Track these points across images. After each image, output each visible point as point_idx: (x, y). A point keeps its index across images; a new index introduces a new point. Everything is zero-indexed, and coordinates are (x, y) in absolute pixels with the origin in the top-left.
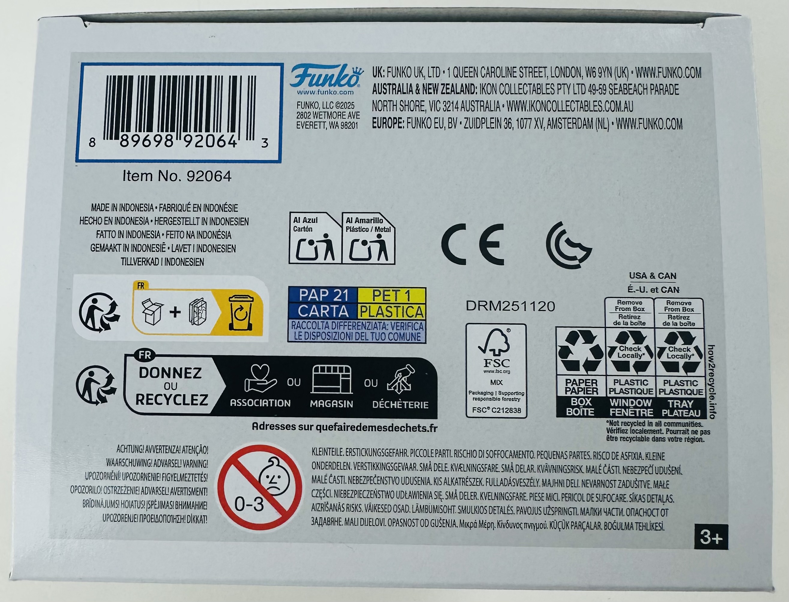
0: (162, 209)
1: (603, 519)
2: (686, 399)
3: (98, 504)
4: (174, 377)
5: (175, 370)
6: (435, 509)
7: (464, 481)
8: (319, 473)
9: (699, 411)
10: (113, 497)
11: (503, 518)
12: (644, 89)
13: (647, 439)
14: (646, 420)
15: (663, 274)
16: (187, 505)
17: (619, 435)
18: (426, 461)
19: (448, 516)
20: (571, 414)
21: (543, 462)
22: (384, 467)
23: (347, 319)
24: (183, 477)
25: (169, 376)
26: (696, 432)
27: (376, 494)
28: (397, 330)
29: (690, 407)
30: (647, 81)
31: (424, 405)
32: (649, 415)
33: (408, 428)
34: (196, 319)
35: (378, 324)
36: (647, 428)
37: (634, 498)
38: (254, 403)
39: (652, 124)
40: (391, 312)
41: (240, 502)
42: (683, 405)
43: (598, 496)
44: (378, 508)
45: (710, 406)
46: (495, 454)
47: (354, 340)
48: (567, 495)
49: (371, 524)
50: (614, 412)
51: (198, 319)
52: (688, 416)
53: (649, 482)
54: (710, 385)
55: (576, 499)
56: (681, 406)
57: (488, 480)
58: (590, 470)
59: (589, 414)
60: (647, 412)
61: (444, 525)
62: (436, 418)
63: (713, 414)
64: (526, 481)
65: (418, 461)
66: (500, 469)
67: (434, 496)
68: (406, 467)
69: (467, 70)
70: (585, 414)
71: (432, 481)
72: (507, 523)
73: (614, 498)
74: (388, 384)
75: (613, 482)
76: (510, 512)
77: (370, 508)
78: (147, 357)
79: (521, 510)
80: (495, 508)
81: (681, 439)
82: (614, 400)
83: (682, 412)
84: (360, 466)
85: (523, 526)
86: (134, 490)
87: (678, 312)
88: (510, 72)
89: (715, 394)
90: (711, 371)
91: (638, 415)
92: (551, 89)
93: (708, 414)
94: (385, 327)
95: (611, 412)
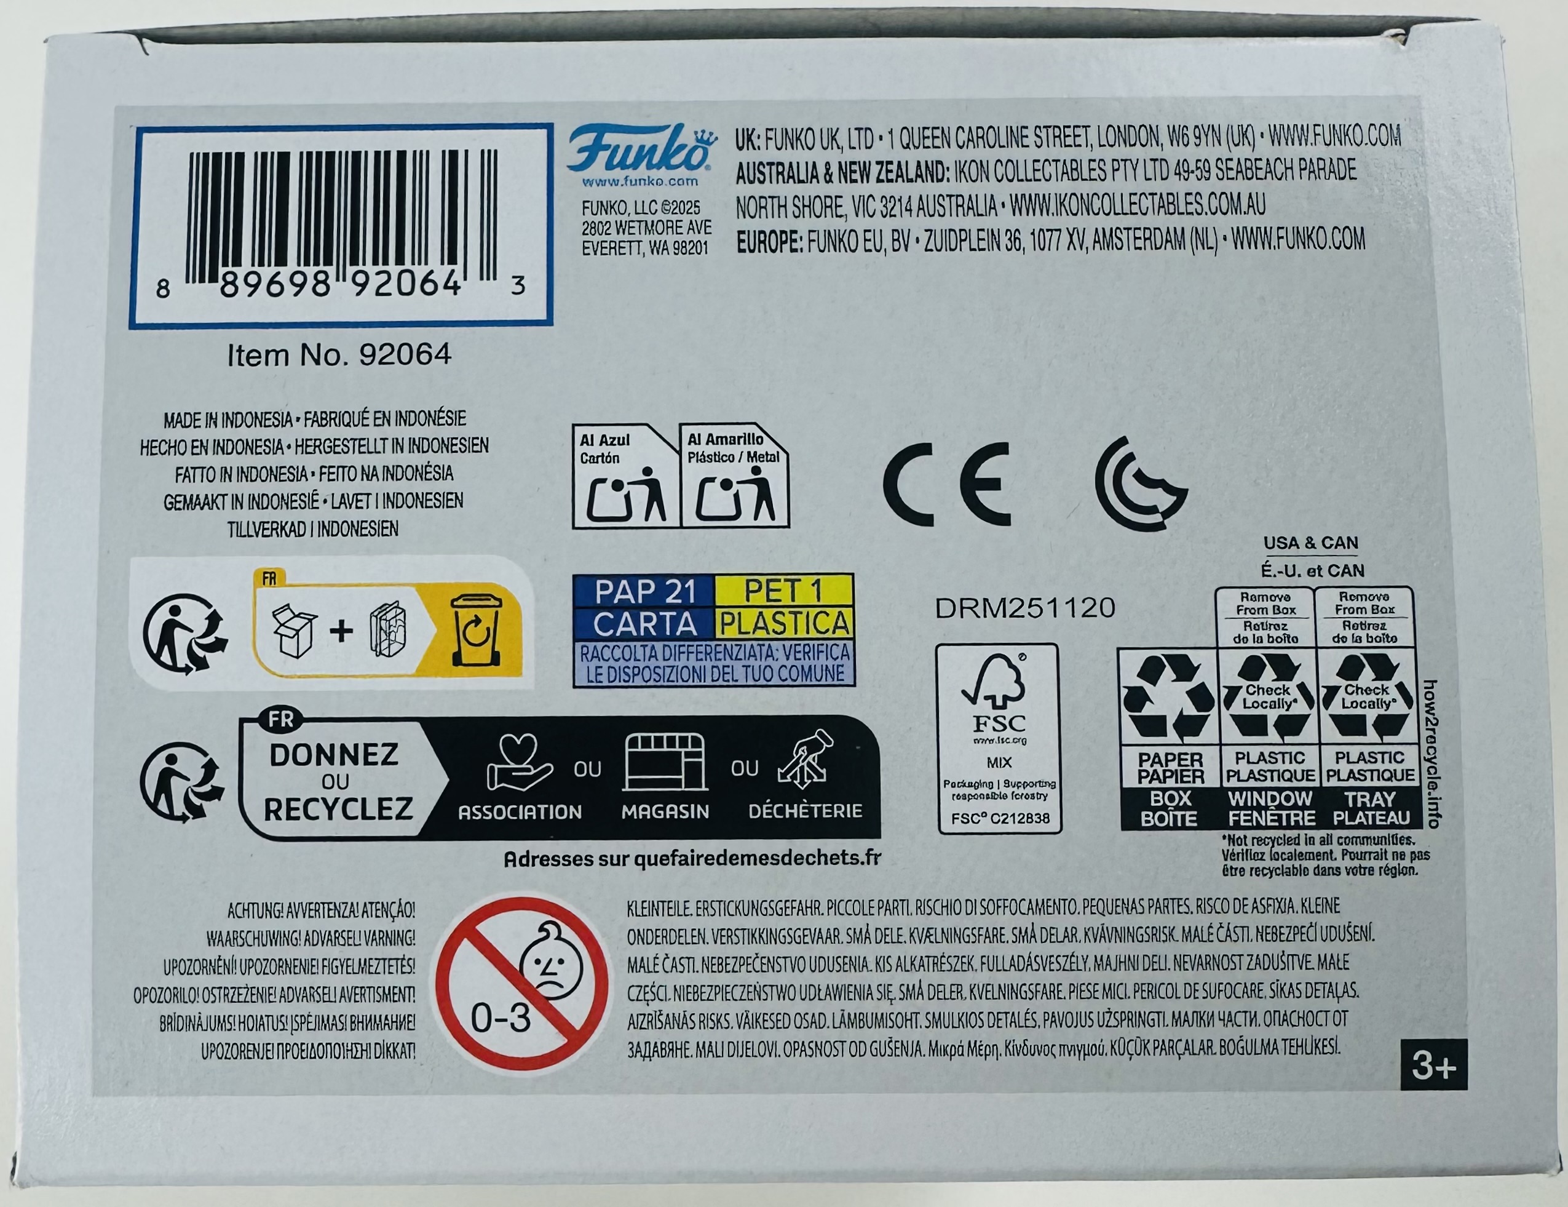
0: (309, 422)
1: (1218, 1032)
2: (1381, 789)
3: (193, 1024)
4: (343, 763)
5: (343, 747)
6: (880, 1020)
7: (937, 963)
8: (641, 951)
9: (1408, 813)
10: (223, 1009)
11: (1018, 1036)
12: (1286, 168)
13: (1305, 872)
14: (1302, 832)
15: (1331, 539)
16: (372, 1023)
17: (1247, 865)
18: (859, 922)
19: (907, 1035)
20: (1152, 823)
21: (1095, 921)
22: (773, 936)
23: (695, 639)
24: (365, 966)
25: (331, 760)
26: (1402, 856)
27: (758, 992)
28: (796, 659)
29: (1390, 805)
30: (1292, 152)
31: (853, 811)
32: (1307, 823)
33: (823, 859)
34: (385, 645)
35: (757, 649)
36: (1303, 848)
37: (1279, 991)
38: (506, 812)
39: (1305, 238)
40: (783, 624)
41: (482, 1012)
42: (1375, 802)
43: (1207, 987)
44: (764, 1021)
45: (1430, 803)
46: (999, 907)
47: (709, 682)
48: (1145, 987)
49: (750, 1052)
50: (1237, 818)
51: (390, 645)
52: (1384, 823)
53: (1309, 958)
54: (1429, 760)
55: (1163, 994)
56: (1371, 803)
57: (985, 960)
58: (1190, 935)
59: (1188, 824)
60: (1303, 819)
61: (898, 1052)
62: (879, 836)
63: (1434, 818)
64: (1062, 960)
65: (843, 923)
66: (1008, 936)
67: (876, 995)
68: (818, 936)
69: (928, 133)
70: (1179, 824)
71: (872, 965)
72: (1025, 1045)
73: (1239, 990)
74: (779, 770)
75: (1236, 959)
76: (1030, 1023)
77: (749, 1021)
78: (286, 723)
79: (1053, 1019)
80: (1000, 1016)
81: (1372, 869)
82: (1237, 793)
83: (1374, 816)
84: (724, 936)
85: (1056, 1050)
86: (264, 995)
87: (1364, 615)
88: (1016, 136)
89: (1440, 778)
90: (1431, 733)
91: (1284, 823)
92: (1099, 170)
93: (1426, 819)
94: (772, 656)
95: (1231, 819)
